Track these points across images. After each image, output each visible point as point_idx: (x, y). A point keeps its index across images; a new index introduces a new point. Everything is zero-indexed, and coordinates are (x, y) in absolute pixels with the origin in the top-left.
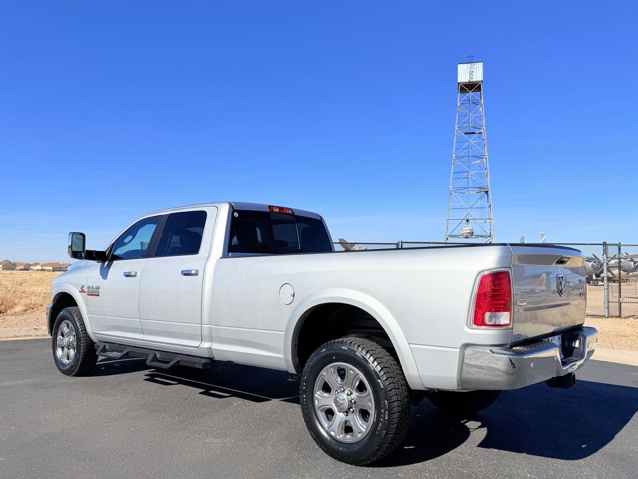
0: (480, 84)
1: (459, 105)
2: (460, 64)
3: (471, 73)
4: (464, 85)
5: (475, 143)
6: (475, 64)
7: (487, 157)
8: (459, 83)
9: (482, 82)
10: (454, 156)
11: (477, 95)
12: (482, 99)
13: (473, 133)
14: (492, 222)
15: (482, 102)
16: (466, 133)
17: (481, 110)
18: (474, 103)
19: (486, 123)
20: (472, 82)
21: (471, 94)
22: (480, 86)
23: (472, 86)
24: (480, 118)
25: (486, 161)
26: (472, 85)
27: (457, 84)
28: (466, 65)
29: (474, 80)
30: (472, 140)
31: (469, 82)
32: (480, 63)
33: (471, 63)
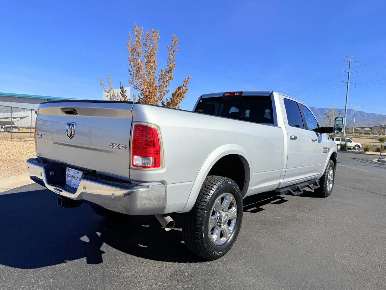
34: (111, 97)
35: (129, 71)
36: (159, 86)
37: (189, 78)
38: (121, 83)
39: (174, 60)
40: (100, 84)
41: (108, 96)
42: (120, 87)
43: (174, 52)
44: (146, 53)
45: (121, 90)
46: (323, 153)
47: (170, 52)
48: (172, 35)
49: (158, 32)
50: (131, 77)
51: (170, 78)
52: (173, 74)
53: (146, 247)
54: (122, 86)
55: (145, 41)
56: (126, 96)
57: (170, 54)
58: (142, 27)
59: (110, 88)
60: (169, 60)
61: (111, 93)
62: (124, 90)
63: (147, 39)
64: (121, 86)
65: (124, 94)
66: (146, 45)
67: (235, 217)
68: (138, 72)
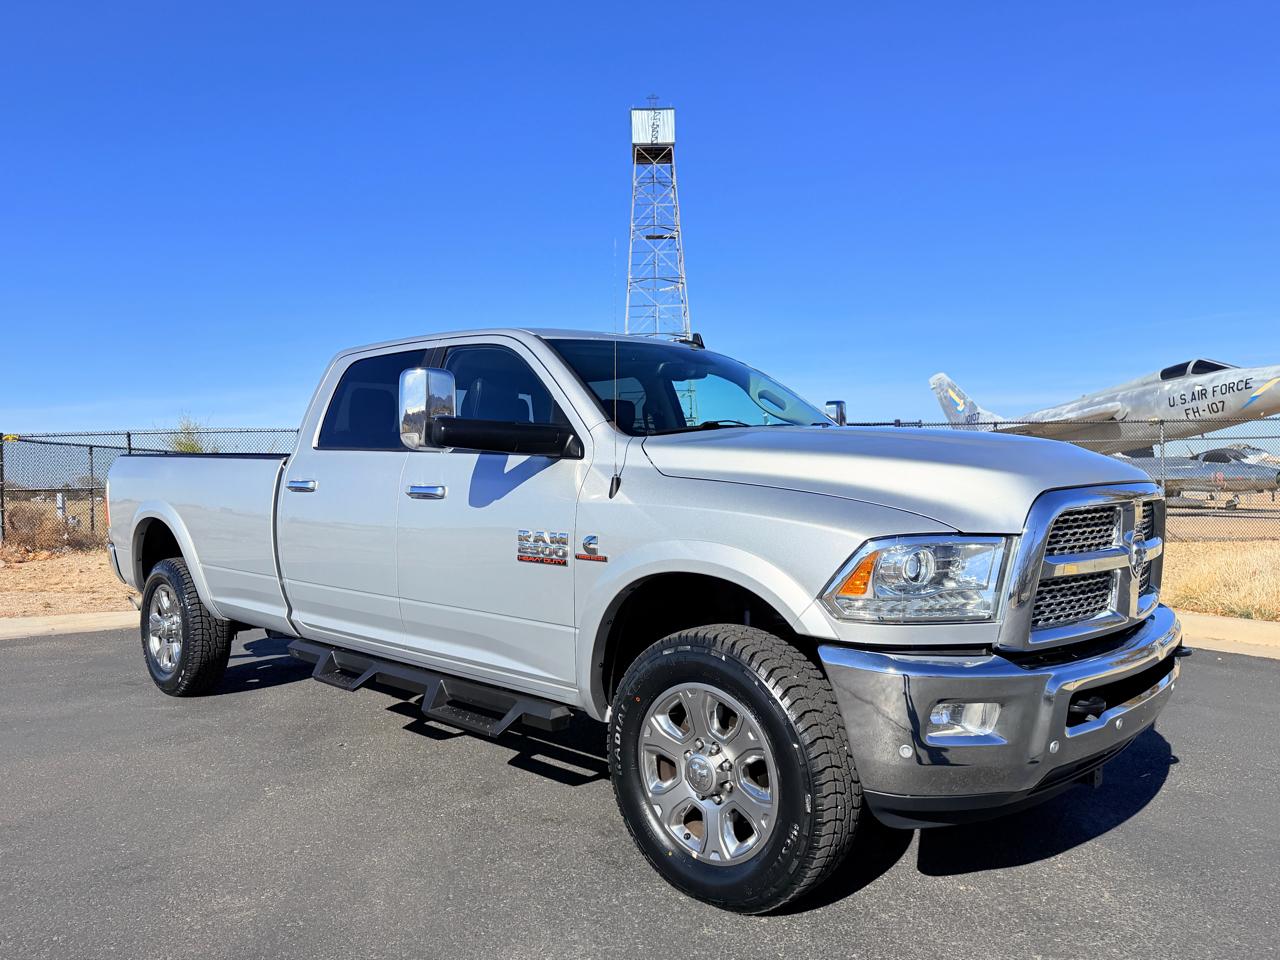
0: (670, 150)
1: (635, 184)
2: (635, 109)
3: (655, 128)
4: (645, 150)
5: (664, 255)
6: (661, 111)
7: (684, 281)
8: (635, 145)
9: (673, 145)
10: (630, 277)
11: (665, 169)
12: (674, 177)
13: (661, 237)
14: (693, 396)
15: (675, 183)
16: (648, 237)
17: (672, 196)
18: (660, 182)
19: (681, 220)
20: (656, 144)
21: (656, 166)
22: (669, 154)
23: (655, 153)
24: (670, 210)
25: (683, 287)
26: (656, 149)
27: (632, 146)
28: (645, 112)
29: (660, 141)
30: (660, 249)
31: (652, 144)
32: (669, 111)
33: (653, 109)
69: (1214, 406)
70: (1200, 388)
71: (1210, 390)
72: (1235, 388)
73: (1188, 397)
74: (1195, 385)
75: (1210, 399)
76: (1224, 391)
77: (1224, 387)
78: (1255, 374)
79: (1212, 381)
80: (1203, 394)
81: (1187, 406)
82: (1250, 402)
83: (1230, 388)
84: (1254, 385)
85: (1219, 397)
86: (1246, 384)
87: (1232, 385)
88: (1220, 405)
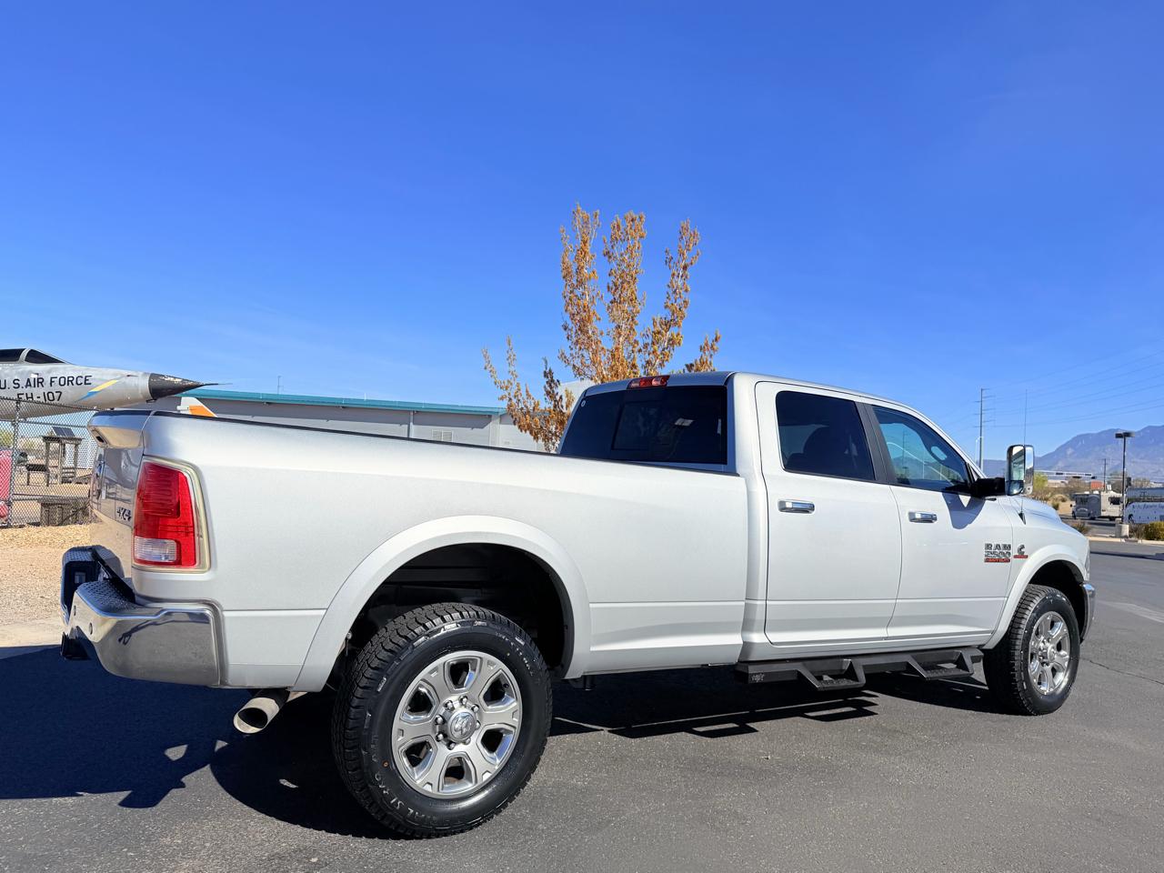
34: (510, 399)
35: (565, 329)
36: (645, 363)
37: (716, 340)
38: (546, 362)
39: (686, 291)
40: (485, 368)
41: (502, 398)
42: (545, 372)
43: (685, 268)
44: (612, 278)
45: (546, 380)
46: (987, 560)
47: (674, 271)
48: (682, 222)
49: (643, 219)
50: (569, 343)
51: (672, 342)
52: (681, 331)
53: (295, 786)
54: (550, 371)
55: (609, 245)
56: (558, 398)
57: (674, 274)
58: (598, 211)
59: (509, 376)
60: (670, 292)
61: (513, 391)
62: (555, 379)
63: (614, 240)
64: (548, 371)
65: (553, 391)
66: (610, 257)
67: (514, 727)
68: (582, 330)
69: (50, 395)
70: (36, 376)
71: (47, 380)
72: (74, 382)
73: (23, 383)
74: (31, 372)
75: (47, 388)
76: (62, 383)
77: (62, 379)
78: (95, 373)
79: (49, 372)
80: (40, 382)
81: (20, 391)
82: (88, 396)
83: (69, 381)
84: (93, 383)
85: (56, 387)
86: (86, 380)
87: (71, 379)
88: (56, 395)
